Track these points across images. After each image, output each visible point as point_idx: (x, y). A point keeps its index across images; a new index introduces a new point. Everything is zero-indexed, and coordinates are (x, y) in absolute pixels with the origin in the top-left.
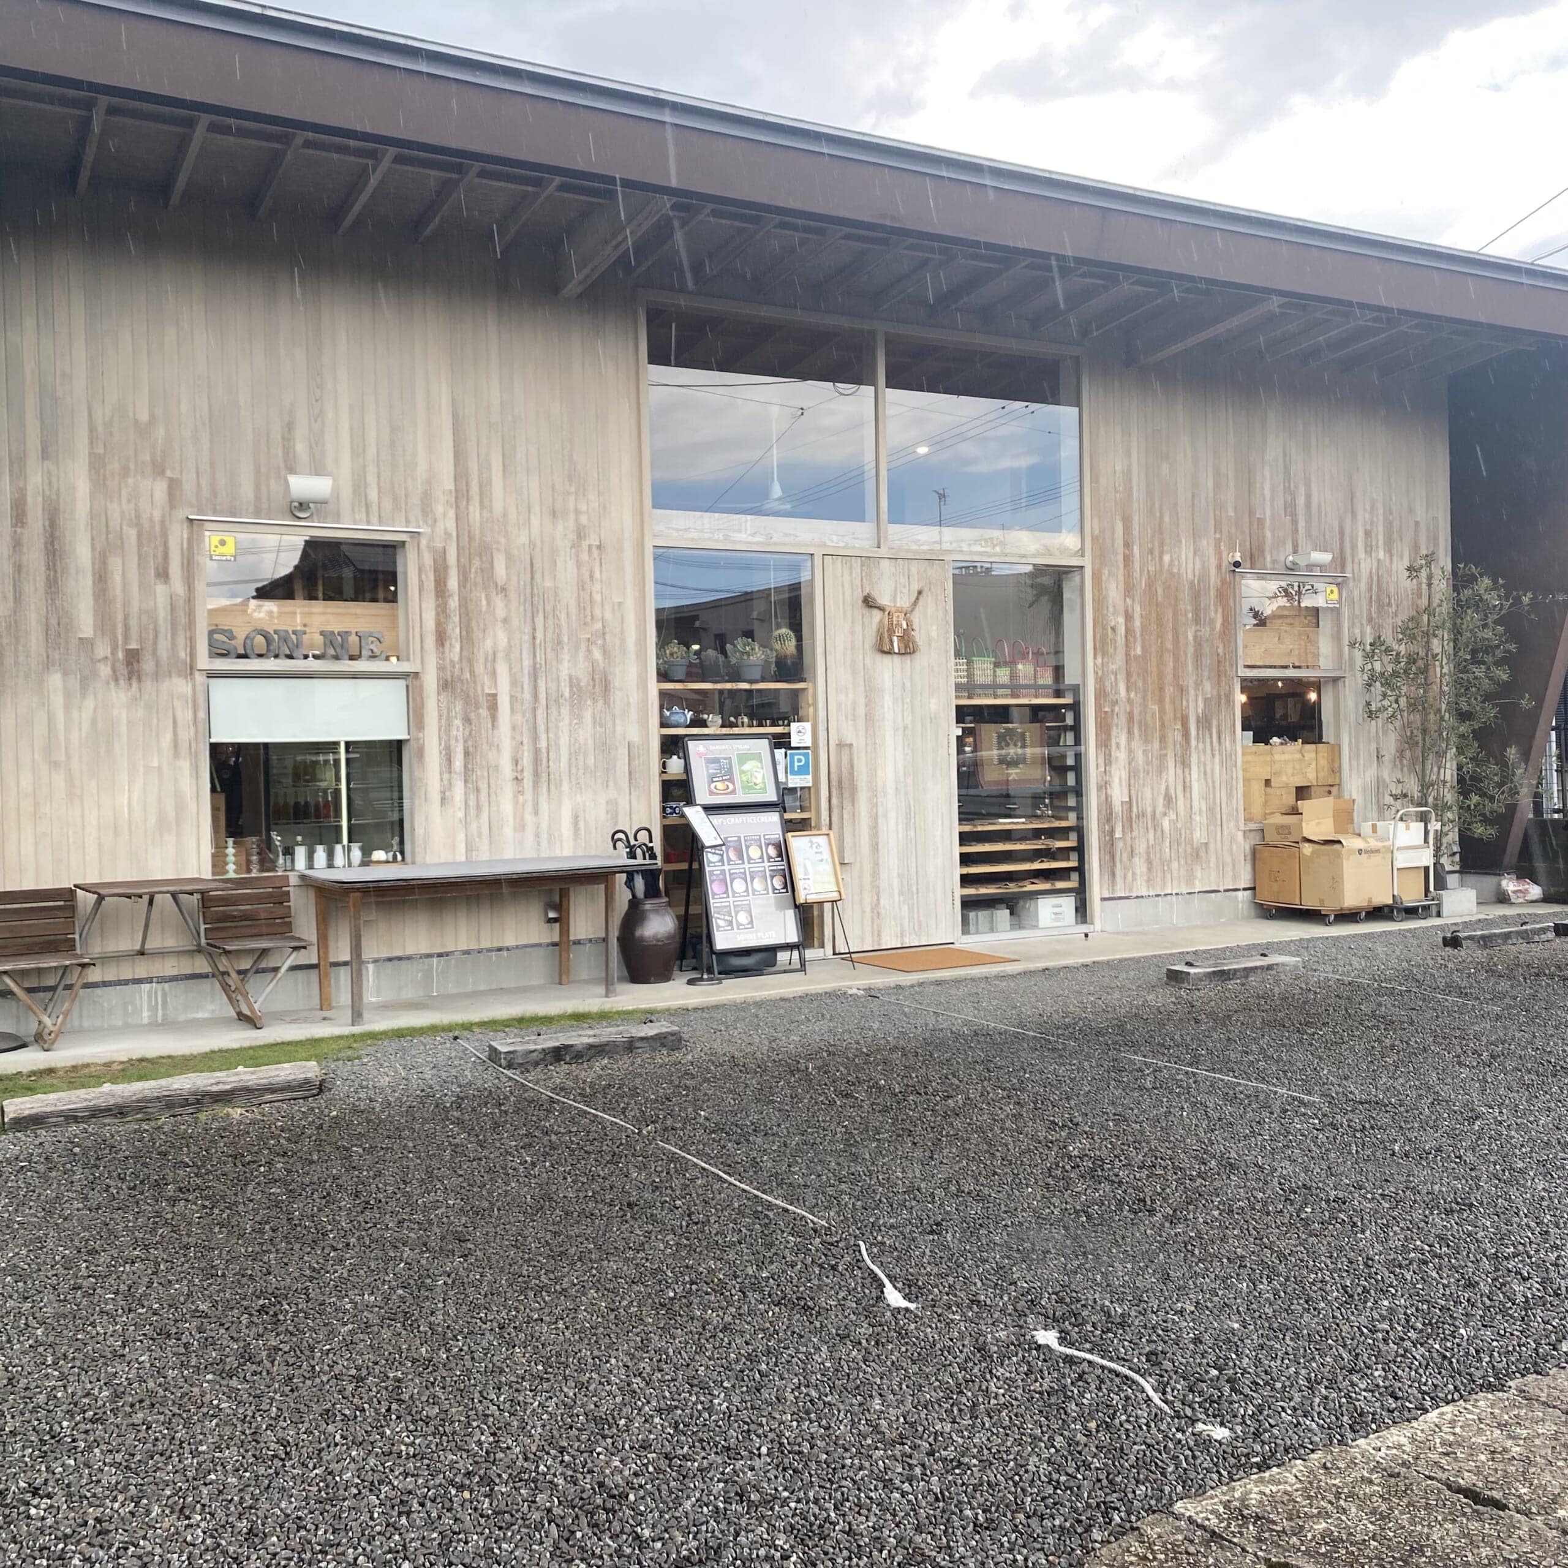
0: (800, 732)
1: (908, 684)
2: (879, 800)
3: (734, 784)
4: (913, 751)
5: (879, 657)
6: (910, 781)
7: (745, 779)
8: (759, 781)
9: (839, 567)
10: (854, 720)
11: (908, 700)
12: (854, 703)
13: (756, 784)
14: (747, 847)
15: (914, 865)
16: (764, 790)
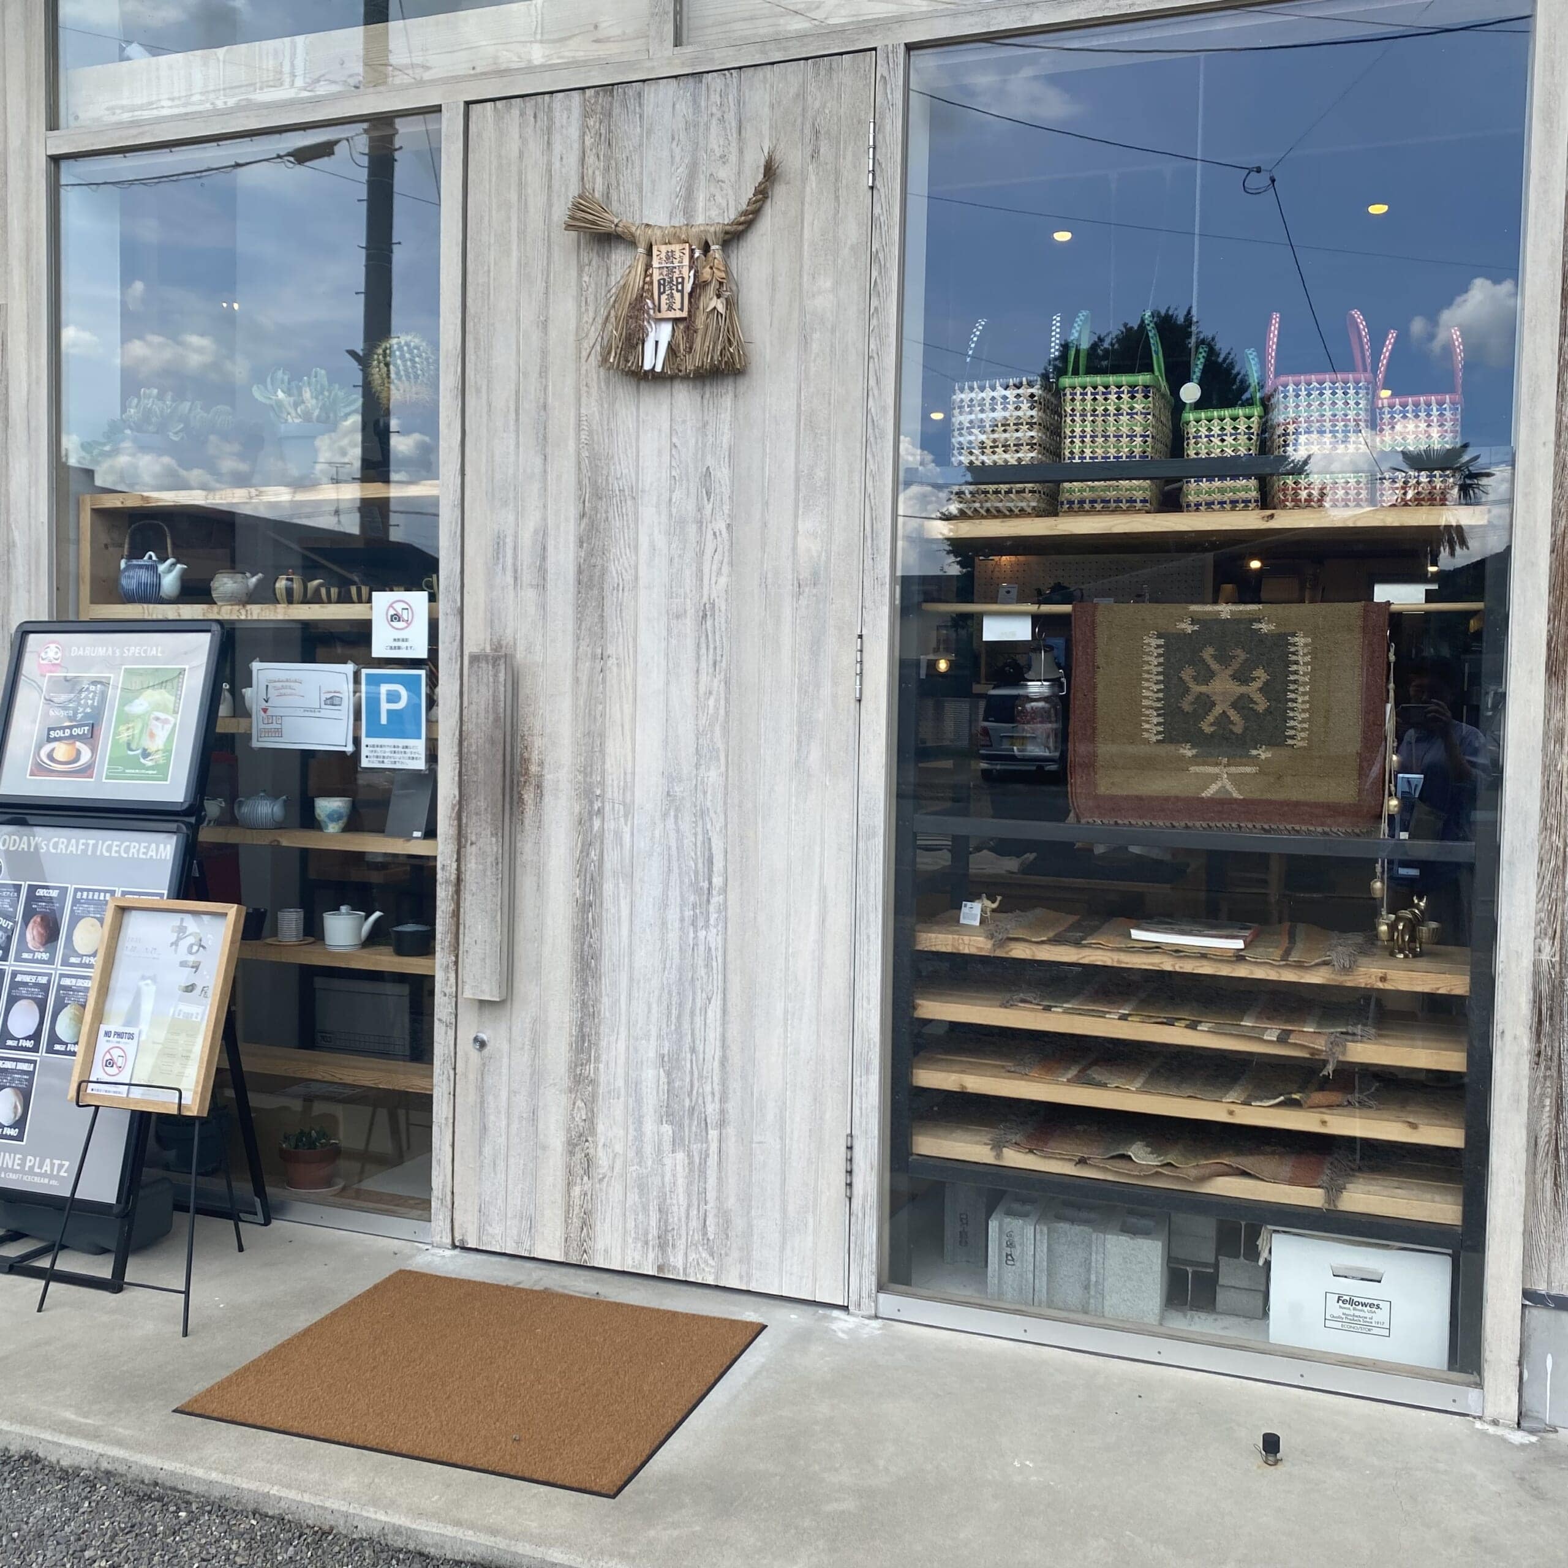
0: (396, 617)
1: (722, 474)
2: (610, 825)
3: (94, 750)
4: (727, 683)
5: (624, 392)
6: (713, 776)
7: (124, 736)
8: (157, 744)
9: (515, 132)
10: (541, 586)
11: (721, 525)
12: (542, 534)
13: (146, 754)
14: (75, 920)
15: (713, 1035)
16: (162, 771)
